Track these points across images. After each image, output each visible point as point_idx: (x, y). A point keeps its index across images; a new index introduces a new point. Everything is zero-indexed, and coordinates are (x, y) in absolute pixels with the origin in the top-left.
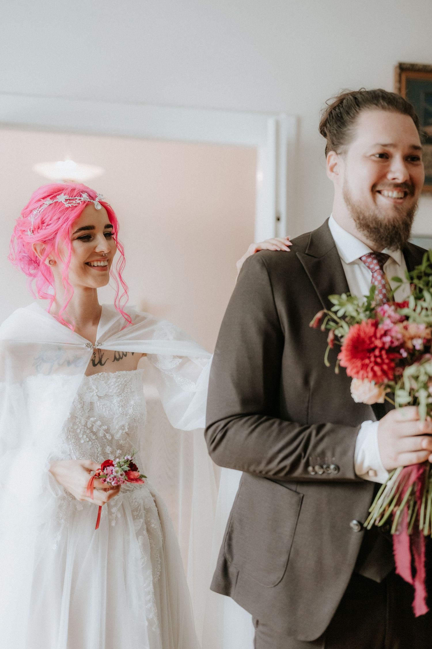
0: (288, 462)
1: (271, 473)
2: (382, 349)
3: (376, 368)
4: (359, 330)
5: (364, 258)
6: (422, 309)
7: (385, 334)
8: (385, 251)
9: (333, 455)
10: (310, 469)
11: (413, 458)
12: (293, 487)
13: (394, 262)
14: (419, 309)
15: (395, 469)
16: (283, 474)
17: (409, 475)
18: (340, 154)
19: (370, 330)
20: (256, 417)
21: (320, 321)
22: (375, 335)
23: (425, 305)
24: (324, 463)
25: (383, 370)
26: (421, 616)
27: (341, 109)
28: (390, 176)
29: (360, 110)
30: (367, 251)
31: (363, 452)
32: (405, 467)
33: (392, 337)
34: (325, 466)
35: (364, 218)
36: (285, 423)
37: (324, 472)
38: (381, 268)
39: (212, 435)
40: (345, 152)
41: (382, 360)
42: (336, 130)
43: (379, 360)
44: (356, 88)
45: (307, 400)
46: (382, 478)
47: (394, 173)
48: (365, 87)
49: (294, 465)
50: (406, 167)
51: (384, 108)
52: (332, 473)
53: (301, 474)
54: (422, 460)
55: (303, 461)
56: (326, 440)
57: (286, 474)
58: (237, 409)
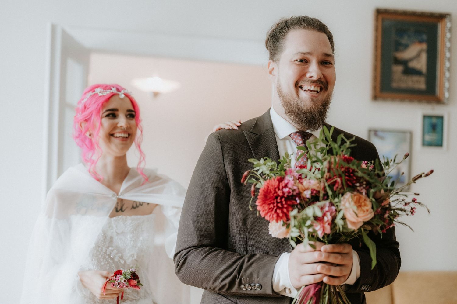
0: (227, 281)
1: (217, 289)
2: (282, 197)
3: (278, 211)
6: (316, 169)
7: (286, 186)
9: (258, 277)
10: (242, 286)
11: (311, 279)
12: (235, 300)
15: (301, 288)
16: (224, 290)
17: (309, 292)
18: (275, 61)
19: (276, 183)
20: (208, 248)
22: (278, 187)
24: (252, 283)
25: (283, 212)
28: (308, 75)
29: (288, 30)
30: (294, 130)
31: (279, 274)
32: (306, 286)
33: (289, 189)
34: (252, 285)
36: (228, 253)
37: (251, 289)
38: (304, 143)
39: (178, 261)
41: (282, 205)
43: (280, 205)
45: (246, 237)
46: (293, 294)
47: (311, 72)
49: (232, 284)
50: (320, 69)
51: (304, 28)
53: (237, 290)
54: (318, 281)
55: (238, 281)
56: (254, 265)
57: (227, 290)
58: (195, 242)
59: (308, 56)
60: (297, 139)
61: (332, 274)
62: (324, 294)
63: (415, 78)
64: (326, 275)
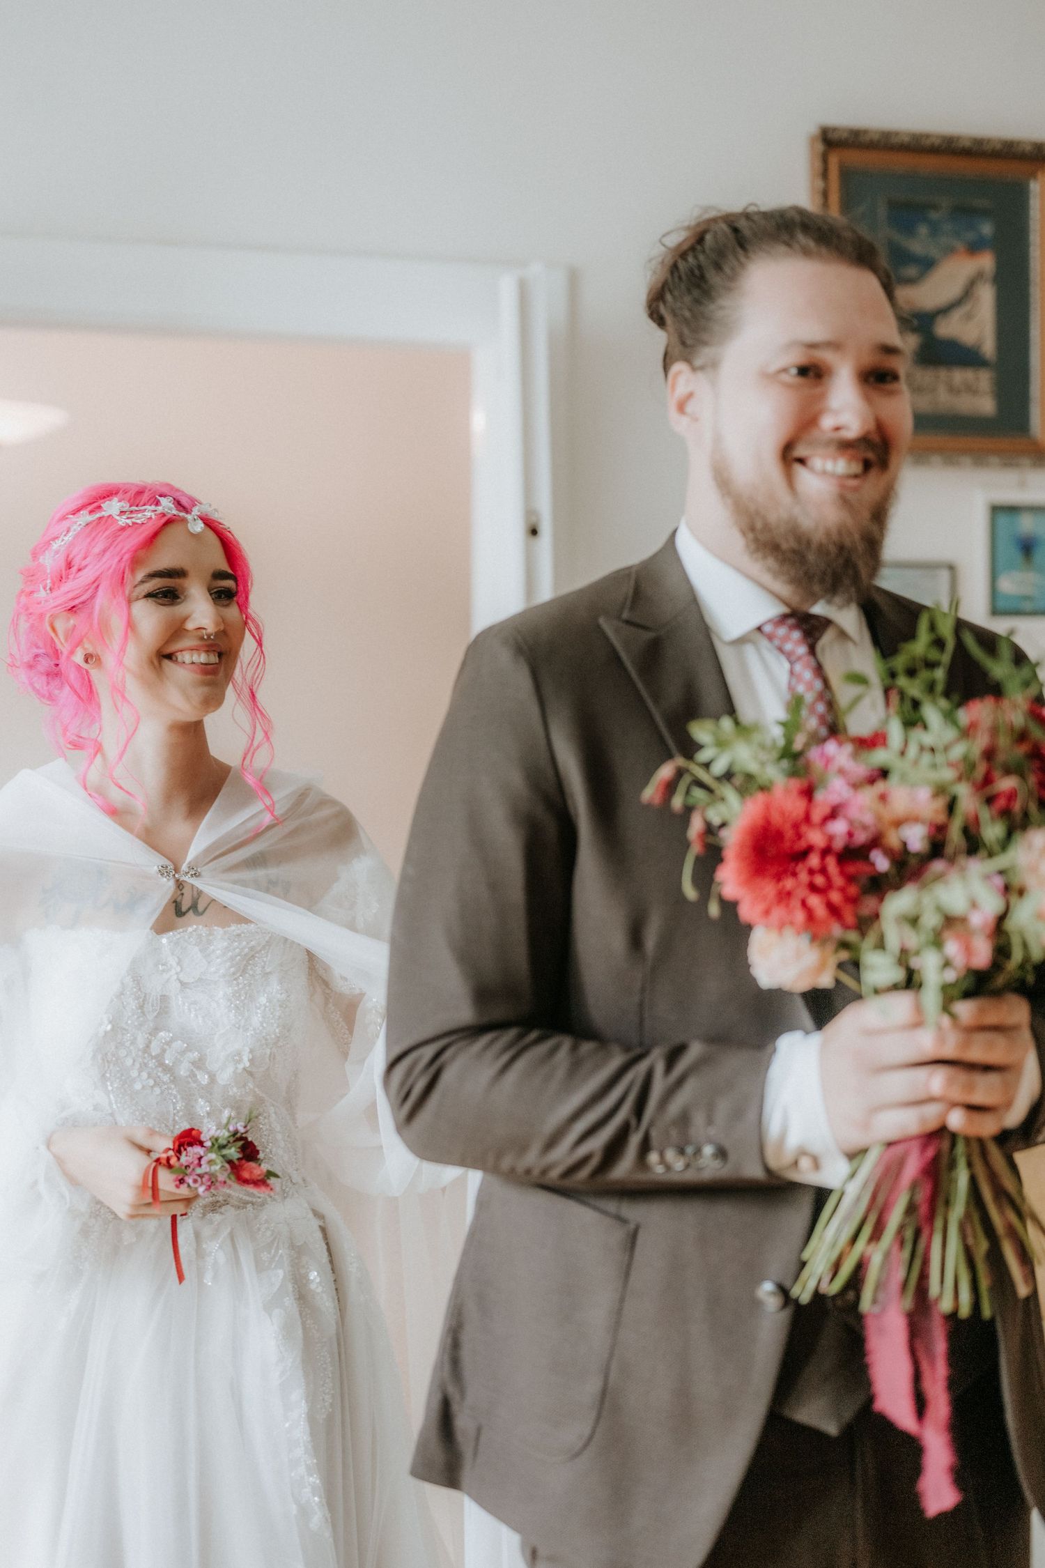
0: (597, 1143)
1: (554, 1174)
2: (826, 851)
3: (815, 901)
4: (768, 807)
5: (768, 629)
6: (922, 748)
7: (834, 813)
8: (819, 609)
9: (710, 1121)
10: (653, 1157)
11: (908, 1122)
12: (611, 1206)
13: (843, 635)
14: (912, 751)
15: (864, 1151)
16: (585, 1174)
17: (901, 1163)
18: (702, 368)
19: (796, 806)
20: (512, 1033)
21: (670, 787)
22: (807, 818)
23: (928, 739)
24: (688, 1142)
25: (829, 905)
26: (942, 1516)
27: (701, 257)
28: (827, 422)
29: (747, 257)
30: (776, 610)
31: (785, 1110)
32: (890, 1144)
33: (851, 822)
34: (690, 1150)
35: (767, 527)
36: (587, 1047)
37: (688, 1166)
38: (812, 650)
39: (402, 1084)
40: (714, 365)
41: (828, 878)
42: (690, 310)
43: (819, 880)
44: (734, 203)
45: (639, 985)
46: (833, 1174)
47: (836, 413)
48: (758, 203)
49: (613, 1150)
50: (868, 399)
51: (806, 253)
52: (709, 1167)
53: (630, 1172)
54: (932, 1125)
55: (635, 1140)
56: (690, 1086)
57: (593, 1174)
58: (465, 1014)
59: (827, 356)
60: (786, 639)
61: (978, 1098)
62: (952, 1165)
63: (960, 376)
64: (954, 1105)
